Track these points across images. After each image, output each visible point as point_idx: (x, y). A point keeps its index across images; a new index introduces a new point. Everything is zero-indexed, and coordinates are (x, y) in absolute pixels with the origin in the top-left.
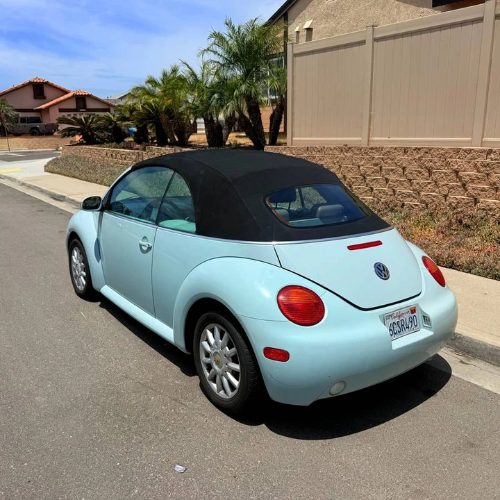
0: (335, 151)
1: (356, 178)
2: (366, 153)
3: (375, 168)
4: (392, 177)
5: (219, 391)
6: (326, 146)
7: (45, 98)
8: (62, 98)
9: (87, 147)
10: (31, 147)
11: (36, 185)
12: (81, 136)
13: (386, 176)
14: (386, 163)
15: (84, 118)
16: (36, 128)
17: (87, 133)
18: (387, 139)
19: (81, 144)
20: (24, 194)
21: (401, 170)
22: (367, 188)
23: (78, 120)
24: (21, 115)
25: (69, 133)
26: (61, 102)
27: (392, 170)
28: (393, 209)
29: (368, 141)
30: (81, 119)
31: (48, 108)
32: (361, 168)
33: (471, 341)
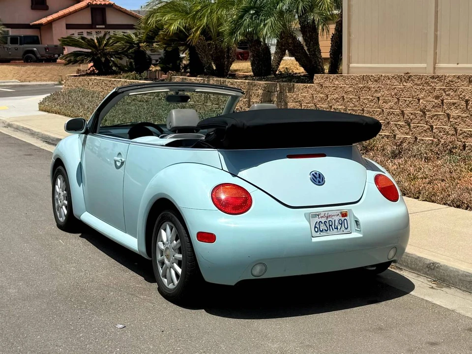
0: (394, 80)
1: (415, 114)
2: (427, 83)
3: (436, 101)
4: (454, 113)
5: (169, 284)
6: (383, 75)
7: (47, 8)
8: (72, 9)
9: (98, 78)
10: (22, 79)
11: (25, 126)
12: (92, 64)
13: (448, 112)
14: (448, 95)
15: (97, 39)
16: (32, 52)
17: (99, 59)
18: (455, 65)
19: (92, 74)
20: (10, 137)
21: (463, 103)
22: (427, 127)
23: (88, 41)
24: (12, 32)
25: (75, 59)
26: (70, 14)
27: (454, 104)
28: (451, 151)
29: (435, 68)
30: (93, 40)
31: (50, 23)
32: (421, 101)
33: (446, 269)
